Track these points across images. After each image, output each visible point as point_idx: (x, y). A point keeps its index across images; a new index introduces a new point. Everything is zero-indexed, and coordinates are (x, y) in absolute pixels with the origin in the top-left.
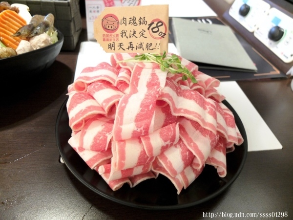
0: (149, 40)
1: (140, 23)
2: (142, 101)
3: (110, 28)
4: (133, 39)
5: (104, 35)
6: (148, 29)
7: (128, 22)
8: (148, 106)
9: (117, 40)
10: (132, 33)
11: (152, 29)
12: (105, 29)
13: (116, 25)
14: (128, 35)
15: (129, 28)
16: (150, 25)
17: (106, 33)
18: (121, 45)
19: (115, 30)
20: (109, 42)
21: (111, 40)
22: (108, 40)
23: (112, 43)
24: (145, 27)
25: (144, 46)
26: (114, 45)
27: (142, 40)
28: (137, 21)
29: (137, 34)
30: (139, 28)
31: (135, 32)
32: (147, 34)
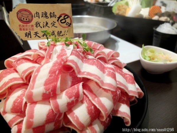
0: (59, 29)
1: (51, 17)
2: (51, 69)
3: (25, 20)
4: (46, 29)
5: (20, 25)
6: (58, 21)
7: (40, 16)
8: (55, 72)
9: (33, 29)
10: (45, 24)
11: (61, 21)
12: (21, 20)
13: (30, 18)
14: (41, 25)
15: (42, 20)
16: (59, 18)
17: (21, 24)
18: (36, 33)
19: (30, 22)
20: (25, 32)
21: (27, 30)
22: (24, 30)
23: (28, 32)
24: (55, 20)
25: (56, 33)
26: (30, 34)
27: (53, 29)
28: (48, 15)
29: (49, 25)
30: (50, 20)
31: (47, 23)
32: (57, 24)
